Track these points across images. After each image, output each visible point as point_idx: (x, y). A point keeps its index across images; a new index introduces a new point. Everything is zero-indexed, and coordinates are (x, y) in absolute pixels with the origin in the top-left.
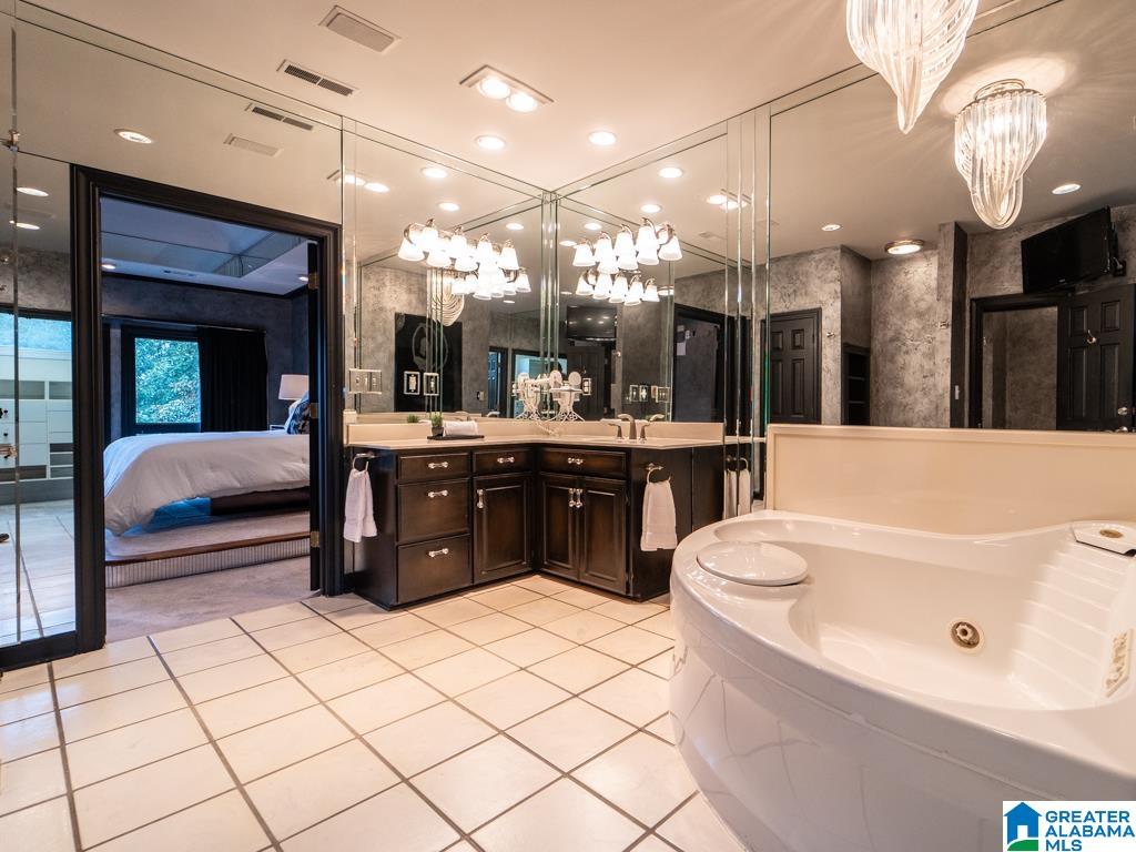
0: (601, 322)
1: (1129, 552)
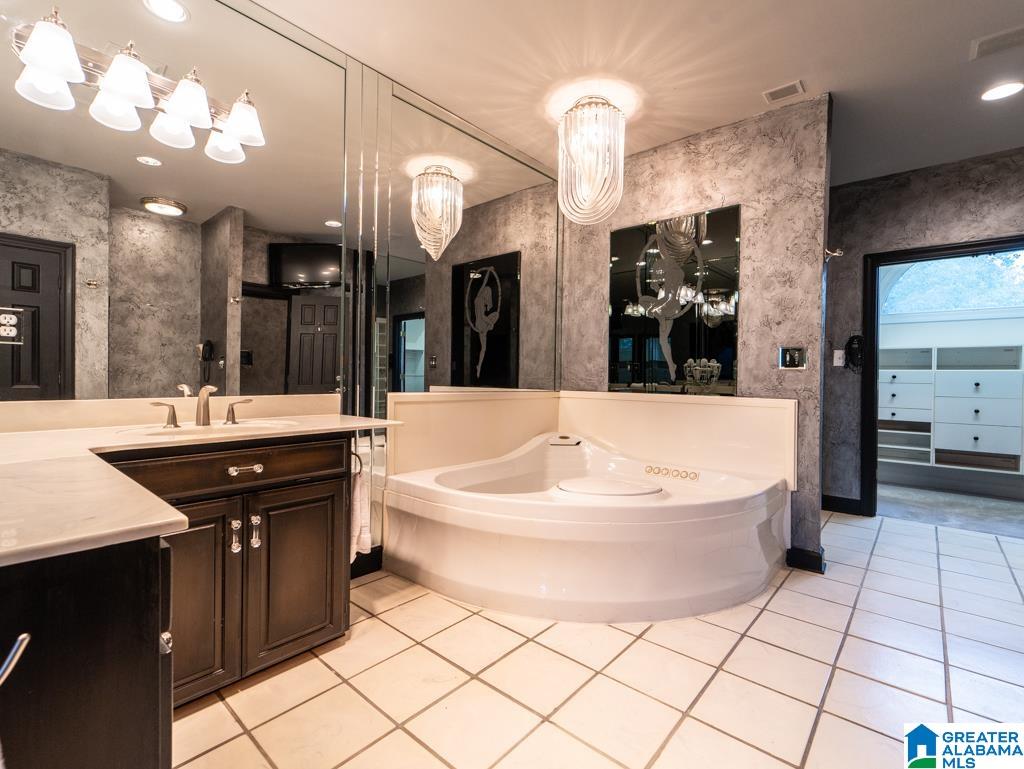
0: (332, 269)
1: (578, 443)
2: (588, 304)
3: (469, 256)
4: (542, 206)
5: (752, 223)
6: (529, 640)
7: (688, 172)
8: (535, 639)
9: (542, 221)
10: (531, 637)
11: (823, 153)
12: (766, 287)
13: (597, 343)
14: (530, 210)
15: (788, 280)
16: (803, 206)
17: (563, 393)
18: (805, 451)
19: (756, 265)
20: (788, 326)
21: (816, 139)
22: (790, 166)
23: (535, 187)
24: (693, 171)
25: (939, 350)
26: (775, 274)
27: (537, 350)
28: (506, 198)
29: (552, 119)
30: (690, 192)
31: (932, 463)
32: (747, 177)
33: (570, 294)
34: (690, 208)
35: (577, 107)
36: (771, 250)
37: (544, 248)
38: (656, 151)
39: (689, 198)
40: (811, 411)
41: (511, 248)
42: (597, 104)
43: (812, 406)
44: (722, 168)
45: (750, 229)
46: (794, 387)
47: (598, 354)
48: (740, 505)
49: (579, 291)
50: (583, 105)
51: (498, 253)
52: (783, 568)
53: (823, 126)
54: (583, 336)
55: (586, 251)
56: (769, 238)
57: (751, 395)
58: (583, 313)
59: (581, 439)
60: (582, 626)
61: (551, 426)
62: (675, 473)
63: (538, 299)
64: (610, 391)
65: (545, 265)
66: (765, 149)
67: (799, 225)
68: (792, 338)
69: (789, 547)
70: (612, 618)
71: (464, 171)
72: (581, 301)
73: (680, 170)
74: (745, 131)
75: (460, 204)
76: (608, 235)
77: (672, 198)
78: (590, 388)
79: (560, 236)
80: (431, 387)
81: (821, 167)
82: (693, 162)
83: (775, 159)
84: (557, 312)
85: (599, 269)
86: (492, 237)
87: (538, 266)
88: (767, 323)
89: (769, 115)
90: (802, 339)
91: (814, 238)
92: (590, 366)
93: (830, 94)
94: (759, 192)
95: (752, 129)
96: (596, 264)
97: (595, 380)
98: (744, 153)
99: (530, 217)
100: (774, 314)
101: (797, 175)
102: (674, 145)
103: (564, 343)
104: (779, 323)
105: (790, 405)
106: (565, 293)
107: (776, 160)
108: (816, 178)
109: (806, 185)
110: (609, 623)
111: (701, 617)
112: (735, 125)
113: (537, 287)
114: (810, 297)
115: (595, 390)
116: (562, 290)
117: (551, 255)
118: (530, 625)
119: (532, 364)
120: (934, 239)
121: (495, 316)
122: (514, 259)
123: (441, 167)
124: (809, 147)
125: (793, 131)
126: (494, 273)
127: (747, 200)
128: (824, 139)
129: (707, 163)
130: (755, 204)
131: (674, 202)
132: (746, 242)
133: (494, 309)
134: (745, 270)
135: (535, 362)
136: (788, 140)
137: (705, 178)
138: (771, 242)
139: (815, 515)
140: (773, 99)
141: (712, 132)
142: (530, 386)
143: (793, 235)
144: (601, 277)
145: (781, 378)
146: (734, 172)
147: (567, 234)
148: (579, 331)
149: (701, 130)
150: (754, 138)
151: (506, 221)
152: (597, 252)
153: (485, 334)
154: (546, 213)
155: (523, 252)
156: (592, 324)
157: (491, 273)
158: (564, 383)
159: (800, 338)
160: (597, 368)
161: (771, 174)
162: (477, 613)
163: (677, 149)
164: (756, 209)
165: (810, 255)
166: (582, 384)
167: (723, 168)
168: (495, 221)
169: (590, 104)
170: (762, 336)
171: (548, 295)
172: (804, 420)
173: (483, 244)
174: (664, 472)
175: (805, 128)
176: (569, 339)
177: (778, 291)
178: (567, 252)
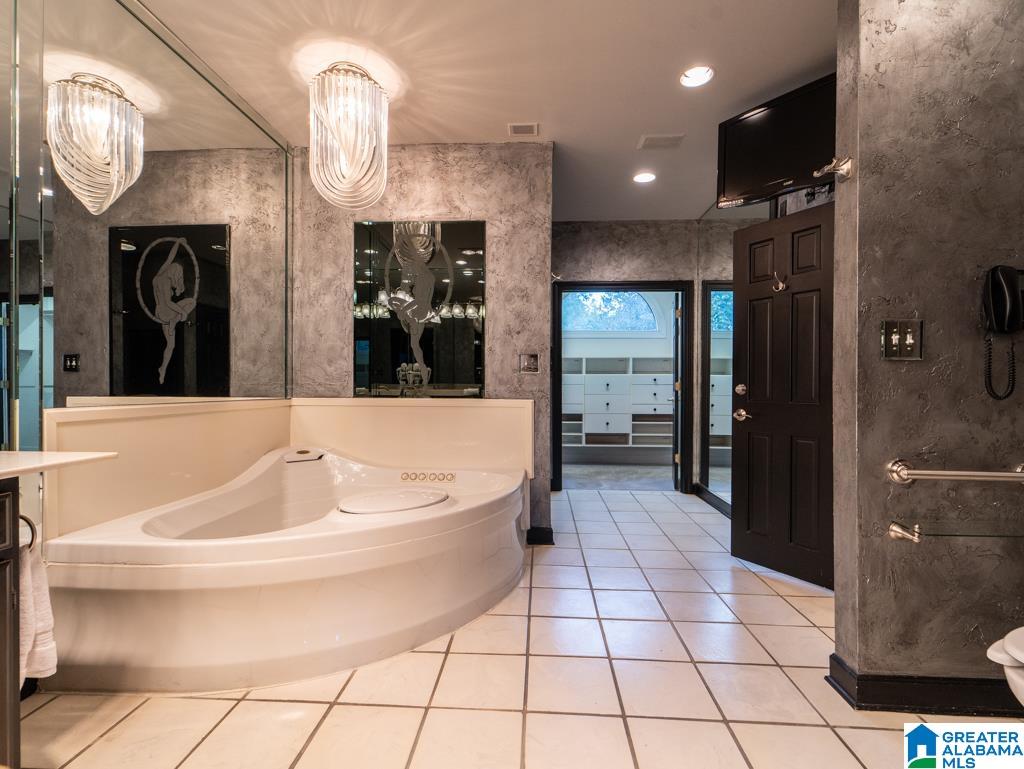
1: (320, 457)
2: (328, 299)
3: (141, 218)
4: (261, 174)
5: (495, 240)
6: (332, 705)
7: (437, 178)
8: (339, 701)
9: (262, 194)
10: (332, 700)
11: (550, 191)
12: (508, 299)
13: (339, 344)
14: (244, 176)
15: (525, 296)
16: (536, 233)
17: (295, 401)
18: (540, 442)
19: (500, 278)
20: (525, 336)
21: (545, 178)
22: (525, 197)
23: (251, 149)
24: (441, 178)
25: (587, 359)
26: (515, 288)
27: (257, 350)
28: (205, 153)
29: (297, 73)
30: (439, 199)
31: (584, 444)
32: (491, 197)
33: (304, 285)
34: (440, 215)
35: (331, 71)
36: (511, 267)
37: (266, 227)
38: (404, 149)
39: (438, 204)
40: (543, 410)
41: (212, 218)
42: (354, 73)
43: (544, 405)
44: (468, 183)
45: (494, 245)
46: (530, 389)
47: (341, 356)
48: (503, 502)
49: (315, 284)
50: (339, 70)
51: (193, 222)
52: (527, 548)
53: (549, 169)
54: (321, 335)
55: (324, 239)
56: (509, 257)
57: (497, 397)
58: (321, 310)
59: (321, 451)
60: (385, 663)
61: (281, 441)
62: (433, 477)
63: (257, 287)
64: (356, 395)
65: (268, 248)
66: (505, 176)
67: (533, 249)
68: (529, 346)
69: (529, 528)
70: (413, 643)
71: (147, 98)
72: (317, 295)
73: (429, 175)
74: (488, 153)
75: (139, 143)
76: (351, 225)
77: (421, 201)
78: (331, 393)
79: (289, 216)
80: (70, 400)
81: (548, 203)
82: (441, 170)
83: (513, 186)
84: (287, 306)
85: (341, 261)
86: (183, 200)
87: (257, 247)
88: (509, 332)
89: (508, 145)
90: (536, 347)
91: (544, 261)
92: (330, 369)
93: (554, 143)
94: (501, 213)
95: (495, 154)
96: (337, 256)
97: (337, 385)
98: (488, 174)
99: (244, 186)
100: (514, 324)
101: (530, 205)
102: (422, 147)
103: (296, 342)
104: (518, 333)
105: (529, 404)
106: (297, 284)
107: (514, 188)
108: (544, 211)
109: (537, 216)
110: (412, 649)
111: (491, 612)
112: (481, 146)
113: (256, 272)
114: (542, 312)
115: (338, 396)
116: (292, 280)
117: (278, 237)
118: (325, 686)
119: (252, 368)
120: (594, 276)
121: (189, 305)
122: (220, 232)
123: (105, 80)
124: (540, 184)
125: (527, 165)
126: (188, 248)
127: (491, 218)
128: (550, 181)
129: (455, 174)
130: (498, 223)
131: (423, 205)
132: (491, 257)
133: (187, 293)
134: (491, 282)
135: (254, 365)
136: (524, 172)
137: (453, 188)
138: (511, 260)
139: (548, 497)
140: (515, 133)
141: (460, 146)
142: (248, 393)
143: (528, 257)
144: (343, 271)
145: (520, 381)
146: (479, 190)
147: (297, 216)
148: (316, 330)
149: (449, 141)
150: (496, 163)
151: (205, 183)
152: (338, 242)
153: (173, 326)
154: (267, 185)
155: (233, 228)
156: (332, 323)
157: (181, 245)
158: (297, 390)
159: (535, 348)
160: (339, 371)
161: (510, 199)
162: (243, 699)
163: (426, 153)
164: (498, 227)
165: (541, 275)
166: (321, 389)
167: (470, 184)
168: (186, 179)
169: (347, 71)
170: (505, 343)
171: (274, 283)
172: (539, 416)
173: (167, 206)
174: (422, 476)
175: (537, 166)
176: (303, 337)
177: (518, 304)
178: (298, 236)
